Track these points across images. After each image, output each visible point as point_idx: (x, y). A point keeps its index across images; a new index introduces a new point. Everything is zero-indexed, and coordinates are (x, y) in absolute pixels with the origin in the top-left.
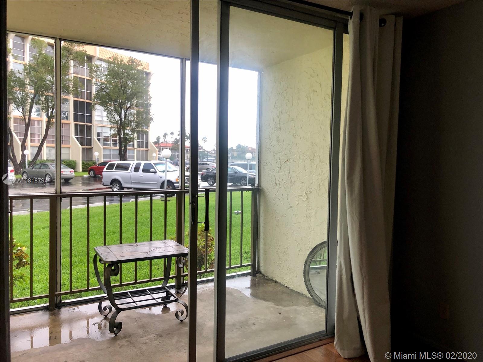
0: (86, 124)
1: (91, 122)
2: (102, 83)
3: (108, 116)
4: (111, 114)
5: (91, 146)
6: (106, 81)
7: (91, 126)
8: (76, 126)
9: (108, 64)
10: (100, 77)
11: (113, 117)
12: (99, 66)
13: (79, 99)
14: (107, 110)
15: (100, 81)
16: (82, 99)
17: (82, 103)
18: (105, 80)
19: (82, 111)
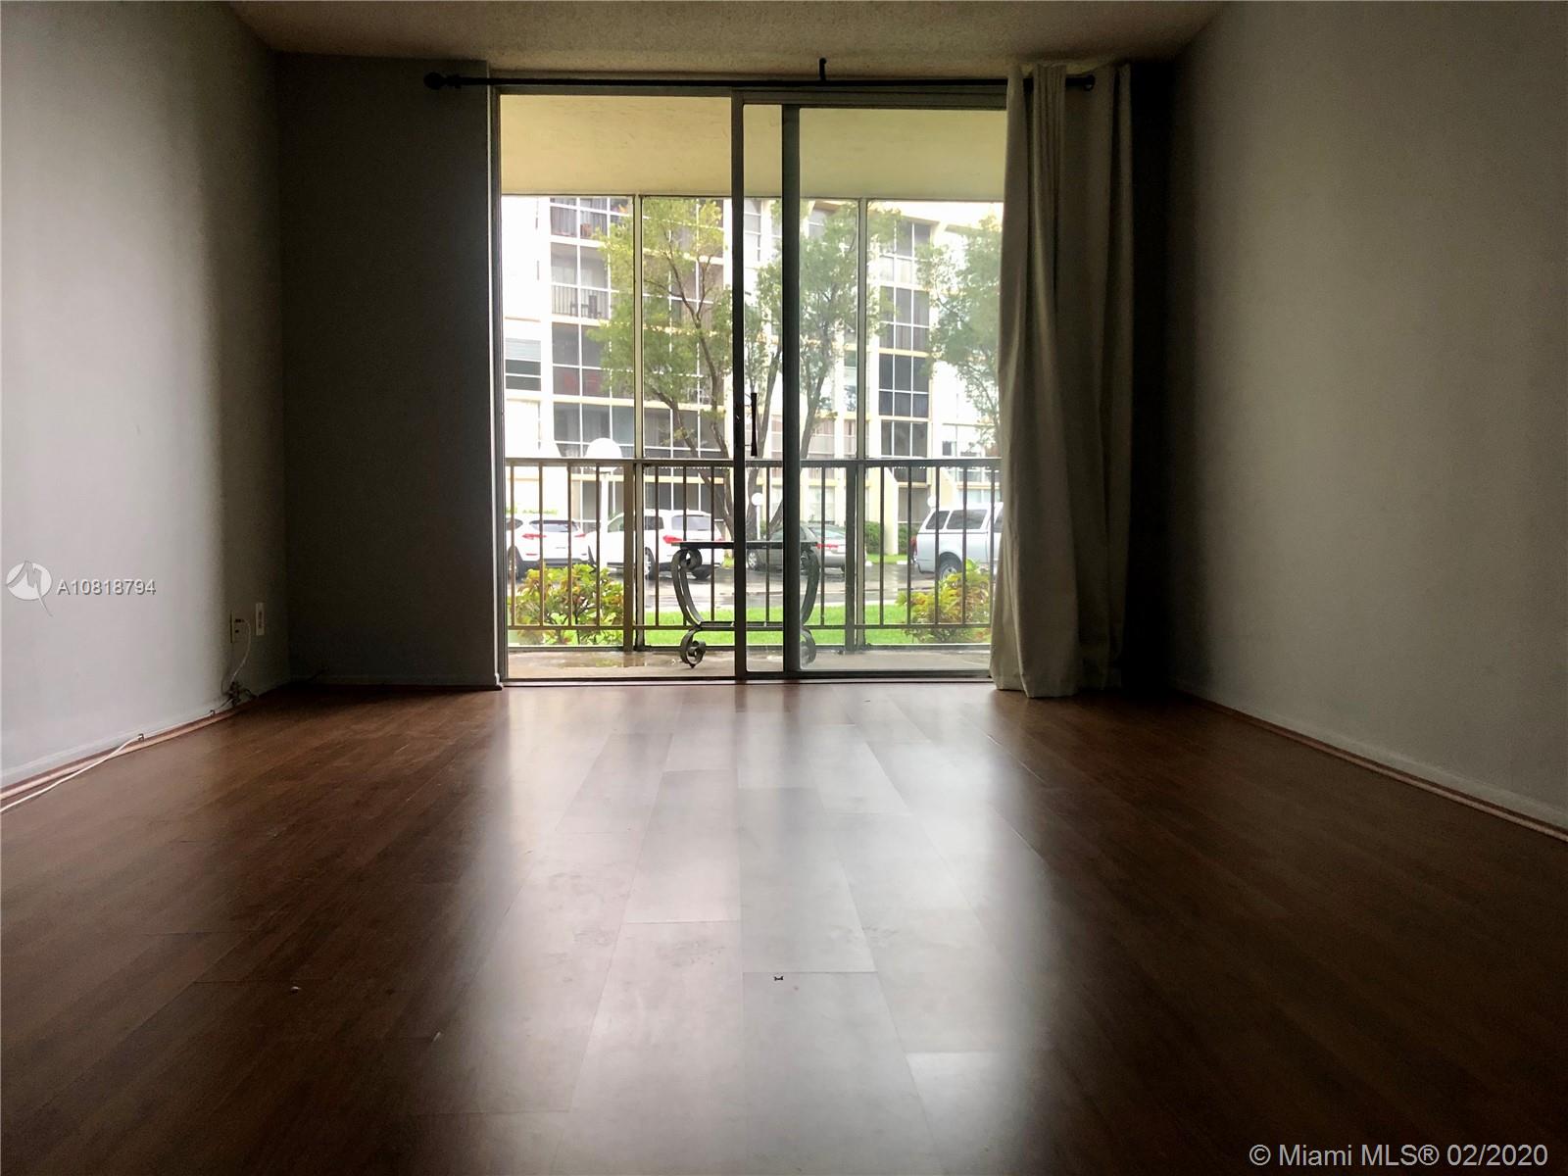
0: (911, 419)
1: (925, 414)
2: (952, 298)
3: (969, 391)
4: (979, 385)
5: (925, 481)
6: (964, 290)
7: (926, 424)
8: (886, 426)
9: (969, 238)
10: (946, 280)
11: (984, 393)
12: (944, 249)
13: (894, 351)
14: (967, 373)
15: (946, 292)
16: (902, 348)
17: (903, 361)
18: (962, 286)
19: (903, 382)
